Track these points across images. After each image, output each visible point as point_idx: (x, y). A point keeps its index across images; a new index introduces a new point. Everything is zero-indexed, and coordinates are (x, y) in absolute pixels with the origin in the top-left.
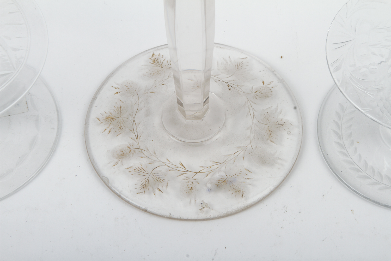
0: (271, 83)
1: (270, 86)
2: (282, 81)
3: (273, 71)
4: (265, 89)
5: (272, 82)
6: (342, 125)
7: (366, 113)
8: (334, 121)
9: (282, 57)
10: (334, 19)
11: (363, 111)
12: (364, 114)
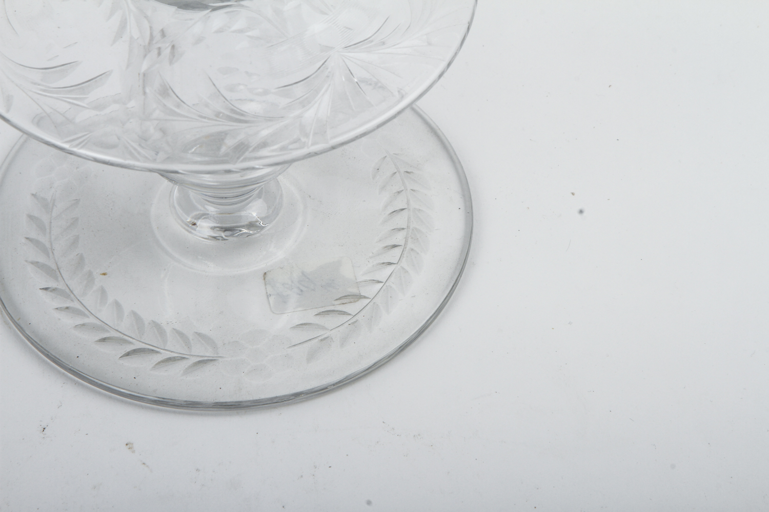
6: (51, 244)
8: (29, 239)
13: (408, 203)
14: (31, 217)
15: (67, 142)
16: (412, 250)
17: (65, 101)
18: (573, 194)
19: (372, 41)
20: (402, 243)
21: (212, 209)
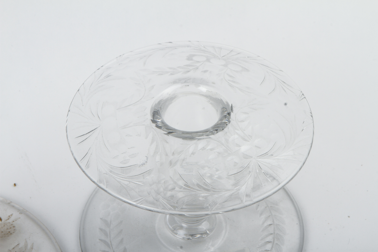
0: (10, 216)
1: (11, 220)
2: (23, 211)
3: (9, 203)
4: (4, 226)
5: (12, 215)
6: (111, 242)
7: (139, 205)
8: (101, 240)
9: (15, 185)
10: (69, 111)
11: (134, 203)
12: (136, 206)
13: (273, 221)
14: (101, 229)
15: (134, 202)
16: (277, 244)
17: (133, 182)
18: (349, 217)
19: (267, 154)
20: (272, 241)
21: (184, 225)
